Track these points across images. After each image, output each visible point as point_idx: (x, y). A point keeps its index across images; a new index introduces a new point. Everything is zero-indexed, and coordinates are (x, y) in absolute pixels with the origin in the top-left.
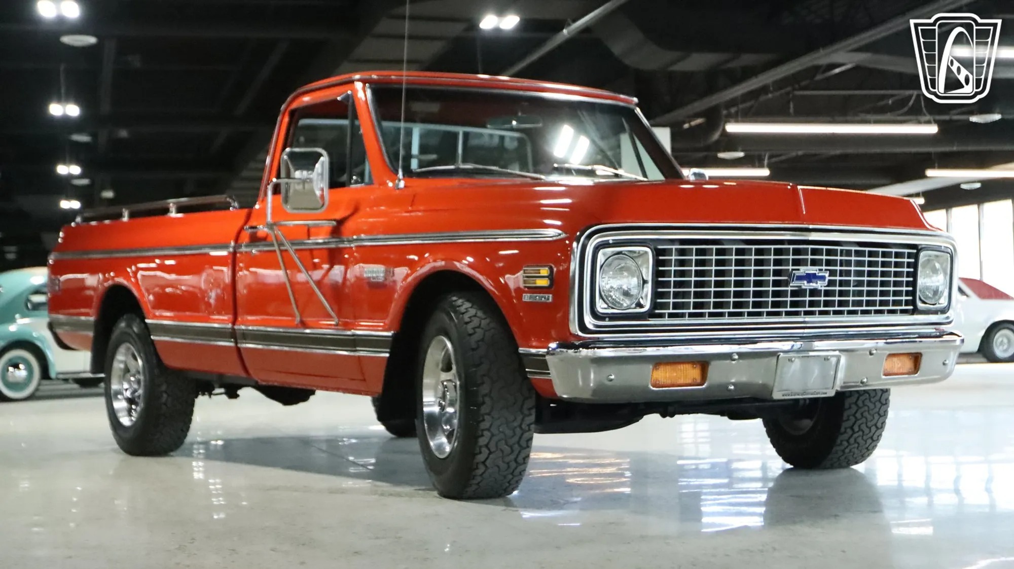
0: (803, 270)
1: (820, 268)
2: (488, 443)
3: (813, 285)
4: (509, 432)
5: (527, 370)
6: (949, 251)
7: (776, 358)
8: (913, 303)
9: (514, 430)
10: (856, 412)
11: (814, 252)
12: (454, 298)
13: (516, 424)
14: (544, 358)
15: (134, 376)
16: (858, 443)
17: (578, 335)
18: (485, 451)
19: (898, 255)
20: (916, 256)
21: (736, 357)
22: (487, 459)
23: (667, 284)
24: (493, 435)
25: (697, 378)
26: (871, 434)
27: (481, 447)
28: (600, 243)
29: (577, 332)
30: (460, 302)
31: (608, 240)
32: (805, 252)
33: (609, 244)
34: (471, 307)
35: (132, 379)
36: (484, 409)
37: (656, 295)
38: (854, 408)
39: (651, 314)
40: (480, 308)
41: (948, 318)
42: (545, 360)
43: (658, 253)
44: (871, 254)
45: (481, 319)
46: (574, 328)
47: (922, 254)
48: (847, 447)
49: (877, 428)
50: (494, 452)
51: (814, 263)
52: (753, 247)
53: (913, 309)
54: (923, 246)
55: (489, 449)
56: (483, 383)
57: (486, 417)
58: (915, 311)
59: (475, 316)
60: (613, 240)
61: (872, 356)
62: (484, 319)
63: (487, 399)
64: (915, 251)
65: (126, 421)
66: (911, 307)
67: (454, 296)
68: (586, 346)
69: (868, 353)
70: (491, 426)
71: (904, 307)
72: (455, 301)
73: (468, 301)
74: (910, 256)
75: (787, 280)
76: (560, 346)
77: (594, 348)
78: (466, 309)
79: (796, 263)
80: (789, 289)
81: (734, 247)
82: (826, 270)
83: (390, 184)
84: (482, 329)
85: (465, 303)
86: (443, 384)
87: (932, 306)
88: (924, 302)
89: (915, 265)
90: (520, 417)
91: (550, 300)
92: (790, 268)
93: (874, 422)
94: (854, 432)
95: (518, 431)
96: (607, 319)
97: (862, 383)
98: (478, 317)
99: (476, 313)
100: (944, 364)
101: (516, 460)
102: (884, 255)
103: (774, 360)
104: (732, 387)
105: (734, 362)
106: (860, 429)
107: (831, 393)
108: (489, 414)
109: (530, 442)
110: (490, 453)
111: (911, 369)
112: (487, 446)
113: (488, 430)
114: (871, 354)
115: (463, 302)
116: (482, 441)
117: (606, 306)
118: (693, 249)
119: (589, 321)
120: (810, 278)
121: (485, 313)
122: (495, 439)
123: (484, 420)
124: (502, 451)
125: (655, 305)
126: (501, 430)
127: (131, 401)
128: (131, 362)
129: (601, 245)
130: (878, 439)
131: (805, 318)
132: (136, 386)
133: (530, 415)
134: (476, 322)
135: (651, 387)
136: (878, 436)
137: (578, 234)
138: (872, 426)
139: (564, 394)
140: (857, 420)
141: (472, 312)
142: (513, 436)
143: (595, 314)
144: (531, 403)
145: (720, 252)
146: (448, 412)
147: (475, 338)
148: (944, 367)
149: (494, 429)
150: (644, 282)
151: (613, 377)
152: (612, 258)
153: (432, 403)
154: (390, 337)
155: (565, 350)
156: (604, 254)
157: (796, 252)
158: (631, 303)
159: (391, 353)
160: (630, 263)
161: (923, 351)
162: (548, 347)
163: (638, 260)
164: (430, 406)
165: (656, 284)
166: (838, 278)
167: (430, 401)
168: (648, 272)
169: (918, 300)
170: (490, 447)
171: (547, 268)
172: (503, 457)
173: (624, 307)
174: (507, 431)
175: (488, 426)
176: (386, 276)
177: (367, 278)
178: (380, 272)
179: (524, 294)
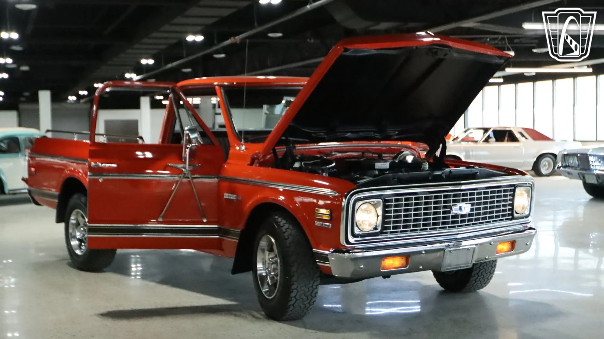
0: (458, 205)
1: (466, 203)
2: (296, 296)
3: (463, 212)
4: (307, 290)
5: (317, 260)
6: (530, 185)
7: (443, 251)
8: (512, 214)
9: (309, 289)
11: (464, 195)
12: (277, 217)
13: (309, 286)
14: (327, 256)
15: (83, 227)
16: (481, 281)
18: (294, 300)
19: (505, 191)
20: (514, 191)
21: (424, 252)
22: (295, 303)
23: (390, 217)
24: (298, 292)
25: (404, 264)
26: (487, 277)
27: (291, 298)
29: (344, 244)
30: (280, 219)
31: (361, 197)
32: (459, 196)
33: (361, 199)
34: (286, 223)
35: (82, 229)
36: (294, 279)
37: (384, 222)
39: (382, 233)
40: (290, 224)
41: (528, 220)
42: (327, 257)
43: (385, 201)
44: (492, 192)
46: (343, 241)
47: (518, 191)
48: (475, 283)
49: (491, 273)
50: (298, 300)
51: (463, 200)
52: (433, 195)
53: (511, 218)
54: (518, 185)
55: (296, 298)
56: (293, 265)
57: (295, 283)
58: (513, 218)
59: (288, 228)
60: (363, 197)
61: (491, 245)
62: (293, 230)
63: (295, 274)
64: (513, 188)
65: (78, 252)
66: (511, 217)
67: (276, 215)
68: (348, 251)
69: (489, 244)
70: (297, 287)
71: (507, 217)
72: (277, 219)
73: (284, 219)
74: (511, 190)
75: (449, 211)
76: (334, 251)
77: (352, 252)
78: (284, 224)
79: (454, 201)
80: (451, 215)
81: (424, 196)
82: (469, 203)
83: (238, 148)
84: (293, 236)
85: (282, 220)
86: (269, 260)
87: (521, 215)
88: (517, 213)
89: (513, 195)
90: (312, 283)
91: (330, 227)
92: (451, 204)
94: (479, 276)
95: (311, 289)
96: (359, 237)
97: (486, 259)
98: (290, 229)
99: (289, 227)
100: (527, 245)
101: (309, 303)
102: (498, 192)
103: (442, 252)
104: (421, 267)
105: (422, 255)
107: (470, 266)
108: (296, 281)
109: (316, 294)
110: (297, 300)
111: (510, 248)
112: (295, 297)
113: (296, 289)
114: (490, 244)
115: (281, 220)
116: (293, 295)
117: (359, 230)
118: (403, 198)
119: (351, 239)
120: (461, 209)
121: (293, 226)
122: (299, 294)
124: (302, 299)
125: (383, 228)
126: (302, 289)
127: (81, 241)
128: (80, 219)
129: (357, 200)
131: (458, 229)
132: (84, 233)
133: (317, 281)
134: (289, 231)
135: (381, 270)
136: (491, 277)
137: (346, 193)
138: (488, 272)
139: (336, 275)
140: (480, 270)
141: (287, 226)
142: (308, 292)
143: (354, 235)
144: (318, 274)
145: (416, 199)
146: (271, 275)
147: (288, 241)
148: (526, 246)
149: (299, 289)
150: (378, 216)
151: (362, 266)
152: (362, 205)
153: (262, 269)
154: (239, 232)
155: (337, 254)
156: (358, 204)
157: (455, 196)
158: (371, 228)
159: (239, 240)
160: (371, 207)
161: (516, 240)
162: (329, 251)
163: (375, 206)
164: (261, 270)
165: (384, 217)
166: (475, 207)
167: (261, 268)
168: (380, 211)
169: (514, 213)
170: (296, 297)
171: (329, 210)
172: (303, 302)
173: (368, 231)
174: (305, 289)
175: (295, 287)
176: (237, 200)
177: (226, 199)
178: (233, 197)
179: (316, 222)
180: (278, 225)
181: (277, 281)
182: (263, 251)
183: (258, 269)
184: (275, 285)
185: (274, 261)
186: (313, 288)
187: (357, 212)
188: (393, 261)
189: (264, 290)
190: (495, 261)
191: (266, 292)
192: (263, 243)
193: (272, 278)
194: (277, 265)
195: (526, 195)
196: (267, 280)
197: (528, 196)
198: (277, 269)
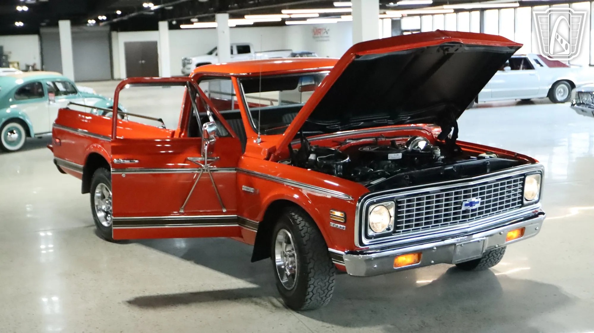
0: (468, 201)
1: (477, 197)
2: (313, 290)
3: (474, 208)
4: (323, 285)
5: (332, 259)
6: (540, 172)
7: (454, 246)
8: (522, 202)
9: (325, 284)
11: (474, 190)
12: (293, 214)
13: (325, 281)
15: (108, 200)
17: (358, 247)
18: (311, 294)
19: (515, 181)
20: (524, 180)
21: (435, 248)
22: (312, 297)
23: (402, 217)
24: (315, 287)
25: (416, 260)
27: (309, 292)
29: (358, 245)
31: (374, 201)
32: (469, 191)
34: (302, 221)
35: (107, 202)
36: (310, 275)
37: (396, 223)
39: (394, 232)
40: (306, 221)
41: (538, 205)
42: (342, 257)
43: (397, 203)
44: (502, 184)
45: (308, 228)
46: (357, 243)
47: (528, 179)
49: (501, 254)
50: (315, 294)
51: (474, 195)
52: (444, 193)
54: (528, 173)
55: (313, 293)
56: (310, 262)
57: (312, 279)
58: (523, 205)
59: (304, 226)
60: (376, 200)
62: (309, 227)
63: (312, 270)
64: (523, 177)
65: (105, 224)
66: (520, 205)
68: (362, 253)
70: (314, 283)
71: (517, 206)
72: (294, 216)
73: (300, 216)
74: (521, 180)
75: (460, 206)
76: (349, 253)
78: (300, 221)
79: (465, 197)
80: (461, 210)
81: (435, 194)
82: (480, 198)
83: (255, 141)
84: (309, 233)
85: (299, 217)
86: (287, 253)
87: (531, 201)
88: (527, 200)
89: (523, 184)
90: (328, 278)
91: (345, 229)
92: (462, 200)
94: (489, 257)
95: (327, 284)
96: (373, 238)
97: (496, 247)
98: (306, 226)
99: (305, 224)
101: (326, 296)
102: (508, 183)
104: (433, 262)
105: (434, 251)
106: (492, 255)
107: (480, 256)
108: (313, 277)
110: (314, 294)
111: (519, 235)
112: (312, 291)
113: (313, 284)
114: (500, 234)
115: (297, 217)
116: (310, 290)
117: (373, 232)
118: (415, 198)
119: (365, 241)
120: (471, 204)
121: (309, 224)
122: (316, 288)
123: (310, 280)
124: (319, 293)
125: (396, 228)
126: (319, 284)
127: (107, 213)
128: (105, 192)
129: (371, 204)
131: (468, 223)
132: (109, 206)
134: (305, 229)
135: (394, 268)
136: (501, 257)
137: (360, 198)
138: (498, 253)
139: (351, 273)
141: (303, 223)
142: (324, 286)
143: (367, 237)
144: (333, 270)
145: (428, 198)
146: (289, 267)
147: (305, 239)
148: (536, 230)
149: (316, 284)
150: (391, 217)
151: (376, 266)
152: (375, 208)
153: (281, 260)
154: (257, 223)
155: (352, 255)
156: (371, 207)
157: (465, 192)
158: (384, 229)
159: (258, 231)
160: (384, 210)
161: (526, 227)
162: (344, 251)
163: (387, 208)
164: (279, 262)
165: (397, 218)
166: (485, 200)
167: (279, 259)
168: (392, 211)
169: (524, 199)
170: (313, 292)
171: (343, 214)
172: (319, 296)
173: (381, 232)
174: (321, 284)
175: (312, 283)
176: (255, 192)
177: (244, 191)
178: (251, 190)
179: (331, 223)
180: (295, 223)
181: (295, 272)
182: (281, 244)
183: (276, 261)
184: (293, 275)
185: (292, 254)
186: (329, 282)
187: (370, 214)
188: (406, 258)
189: (284, 282)
190: (504, 248)
192: (280, 237)
193: (291, 270)
194: (294, 258)
195: (535, 182)
196: (286, 272)
197: (538, 183)
198: (294, 262)
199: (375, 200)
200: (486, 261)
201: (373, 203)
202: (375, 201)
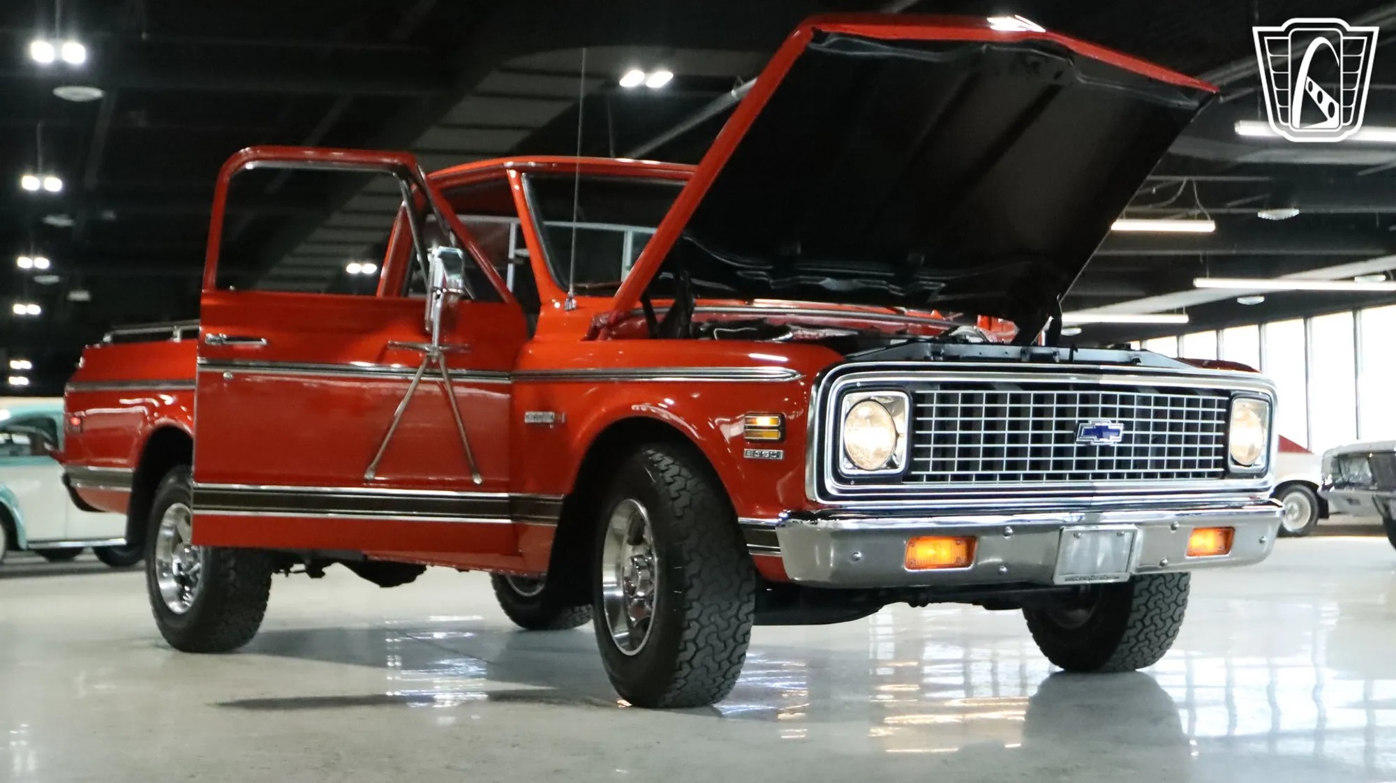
0: (1093, 422)
1: (1113, 419)
2: (696, 637)
3: (1105, 441)
4: (723, 624)
5: (748, 545)
6: (1268, 398)
8: (1223, 464)
9: (728, 620)
10: (1148, 601)
11: (1107, 399)
12: (650, 452)
13: (733, 612)
14: (774, 530)
15: (188, 547)
16: (1150, 640)
17: (816, 502)
18: (691, 648)
19: (1207, 403)
20: (1228, 405)
21: (1010, 531)
22: (693, 657)
23: (926, 439)
24: (702, 627)
25: (961, 558)
26: (1165, 629)
27: (686, 642)
28: (846, 387)
29: (815, 498)
30: (658, 456)
31: (855, 383)
32: (1094, 399)
33: (856, 387)
34: (673, 464)
35: (187, 550)
36: (692, 594)
37: (913, 452)
38: (1146, 595)
39: (906, 477)
40: (684, 465)
41: (1265, 483)
42: (775, 533)
43: (916, 399)
44: (1175, 402)
45: (687, 479)
46: (812, 492)
47: (1236, 404)
48: (1135, 645)
49: (1174, 622)
50: (702, 648)
51: (1106, 413)
52: (1032, 392)
53: (1223, 472)
54: (1237, 392)
55: (696, 645)
56: (690, 561)
57: (695, 604)
58: (1227, 474)
59: (679, 475)
60: (861, 383)
61: (1174, 532)
62: (690, 479)
63: (696, 582)
64: (1227, 398)
65: (175, 606)
66: (1221, 470)
67: (650, 449)
68: (825, 516)
69: (1169, 527)
70: (700, 616)
71: (1212, 470)
72: (651, 455)
73: (668, 454)
74: (1220, 404)
75: (1072, 434)
76: (791, 516)
77: (835, 518)
78: (667, 465)
79: (1084, 412)
80: (1075, 445)
81: (1009, 392)
82: (1120, 422)
83: (557, 305)
84: (689, 491)
85: (665, 457)
86: (633, 561)
87: (1246, 468)
88: (1236, 463)
89: (1227, 416)
90: (736, 605)
91: (781, 457)
92: (1077, 419)
93: (1170, 613)
94: (1144, 626)
95: (734, 622)
96: (853, 482)
97: (1162, 564)
98: (683, 476)
99: (680, 472)
100: (1261, 542)
101: (729, 659)
102: (1191, 403)
103: (1057, 533)
104: (1004, 569)
105: (1007, 538)
106: (1152, 623)
107: (1125, 578)
108: (698, 600)
109: (747, 636)
110: (698, 650)
111: (1220, 548)
112: (694, 641)
113: (697, 620)
114: (1173, 528)
115: (661, 457)
116: (689, 634)
117: (850, 465)
118: (958, 394)
119: (831, 485)
120: (1100, 431)
121: (691, 471)
122: (705, 633)
123: (691, 608)
124: (713, 647)
125: (911, 465)
126: (712, 620)
127: (182, 580)
128: (183, 527)
129: (846, 389)
130: (1174, 636)
131: (1092, 482)
132: (191, 560)
133: (749, 601)
134: (680, 483)
135: (906, 569)
136: (1174, 632)
137: (818, 374)
138: (1167, 618)
139: (796, 576)
140: (1149, 610)
141: (675, 469)
142: (726, 629)
143: (838, 476)
144: (749, 587)
145: (991, 399)
146: (637, 597)
147: (679, 503)
148: (1260, 545)
149: (704, 620)
150: (897, 435)
151: (859, 555)
152: (863, 403)
153: (615, 585)
154: (560, 501)
155: (799, 521)
156: (850, 400)
157: (1084, 399)
158: (881, 462)
159: (560, 522)
160: (881, 412)
161: (1236, 525)
162: (778, 517)
163: (891, 407)
164: (612, 589)
165: (914, 438)
166: (1134, 432)
167: (612, 583)
168: (902, 423)
169: (1230, 460)
170: (697, 641)
171: (777, 417)
172: (713, 655)
173: (874, 467)
174: (719, 621)
175: (695, 616)
176: (556, 423)
177: (529, 424)
178: (548, 417)
179: (745, 449)
180: (656, 471)
181: (649, 613)
182: (619, 538)
183: (604, 586)
184: (644, 624)
185: (645, 564)
186: (738, 619)
187: (846, 420)
188: (935, 549)
189: (618, 636)
191: (621, 640)
192: (619, 522)
194: (652, 572)
195: (1255, 418)
196: (626, 611)
197: (1263, 423)
198: (651, 583)
199: (858, 381)
200: (1136, 637)
201: (852, 388)
202: (858, 385)
